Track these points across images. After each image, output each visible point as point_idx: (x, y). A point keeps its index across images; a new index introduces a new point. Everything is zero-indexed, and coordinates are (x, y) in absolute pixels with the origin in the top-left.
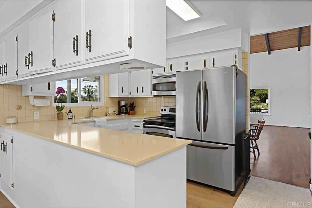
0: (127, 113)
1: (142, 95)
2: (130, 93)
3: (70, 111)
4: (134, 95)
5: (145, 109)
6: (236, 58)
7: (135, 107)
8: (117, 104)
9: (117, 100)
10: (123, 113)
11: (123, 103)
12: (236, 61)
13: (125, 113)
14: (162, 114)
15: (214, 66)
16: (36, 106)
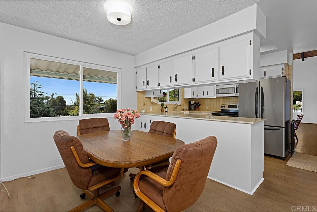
0: (195, 109)
1: (207, 97)
2: (197, 96)
3: (166, 107)
4: (201, 96)
5: (207, 106)
6: (283, 70)
7: (200, 105)
8: (188, 103)
9: (188, 100)
10: (193, 109)
11: (192, 102)
12: (283, 72)
13: (194, 109)
14: (221, 110)
15: (265, 76)
16: (155, 103)
